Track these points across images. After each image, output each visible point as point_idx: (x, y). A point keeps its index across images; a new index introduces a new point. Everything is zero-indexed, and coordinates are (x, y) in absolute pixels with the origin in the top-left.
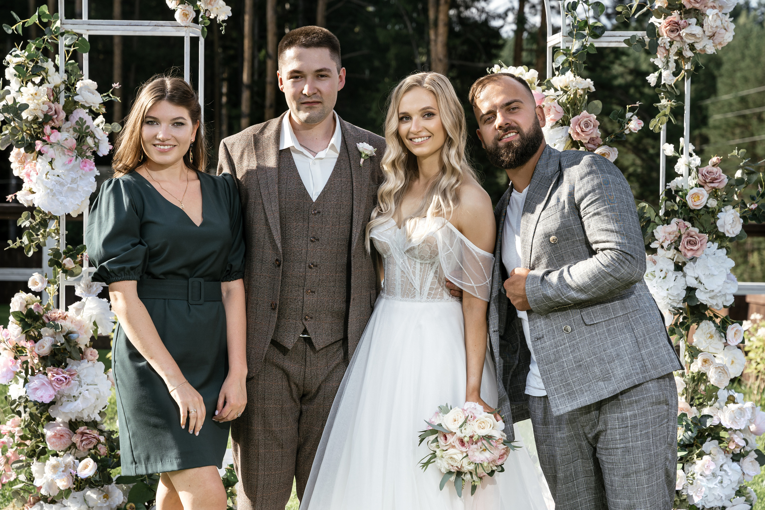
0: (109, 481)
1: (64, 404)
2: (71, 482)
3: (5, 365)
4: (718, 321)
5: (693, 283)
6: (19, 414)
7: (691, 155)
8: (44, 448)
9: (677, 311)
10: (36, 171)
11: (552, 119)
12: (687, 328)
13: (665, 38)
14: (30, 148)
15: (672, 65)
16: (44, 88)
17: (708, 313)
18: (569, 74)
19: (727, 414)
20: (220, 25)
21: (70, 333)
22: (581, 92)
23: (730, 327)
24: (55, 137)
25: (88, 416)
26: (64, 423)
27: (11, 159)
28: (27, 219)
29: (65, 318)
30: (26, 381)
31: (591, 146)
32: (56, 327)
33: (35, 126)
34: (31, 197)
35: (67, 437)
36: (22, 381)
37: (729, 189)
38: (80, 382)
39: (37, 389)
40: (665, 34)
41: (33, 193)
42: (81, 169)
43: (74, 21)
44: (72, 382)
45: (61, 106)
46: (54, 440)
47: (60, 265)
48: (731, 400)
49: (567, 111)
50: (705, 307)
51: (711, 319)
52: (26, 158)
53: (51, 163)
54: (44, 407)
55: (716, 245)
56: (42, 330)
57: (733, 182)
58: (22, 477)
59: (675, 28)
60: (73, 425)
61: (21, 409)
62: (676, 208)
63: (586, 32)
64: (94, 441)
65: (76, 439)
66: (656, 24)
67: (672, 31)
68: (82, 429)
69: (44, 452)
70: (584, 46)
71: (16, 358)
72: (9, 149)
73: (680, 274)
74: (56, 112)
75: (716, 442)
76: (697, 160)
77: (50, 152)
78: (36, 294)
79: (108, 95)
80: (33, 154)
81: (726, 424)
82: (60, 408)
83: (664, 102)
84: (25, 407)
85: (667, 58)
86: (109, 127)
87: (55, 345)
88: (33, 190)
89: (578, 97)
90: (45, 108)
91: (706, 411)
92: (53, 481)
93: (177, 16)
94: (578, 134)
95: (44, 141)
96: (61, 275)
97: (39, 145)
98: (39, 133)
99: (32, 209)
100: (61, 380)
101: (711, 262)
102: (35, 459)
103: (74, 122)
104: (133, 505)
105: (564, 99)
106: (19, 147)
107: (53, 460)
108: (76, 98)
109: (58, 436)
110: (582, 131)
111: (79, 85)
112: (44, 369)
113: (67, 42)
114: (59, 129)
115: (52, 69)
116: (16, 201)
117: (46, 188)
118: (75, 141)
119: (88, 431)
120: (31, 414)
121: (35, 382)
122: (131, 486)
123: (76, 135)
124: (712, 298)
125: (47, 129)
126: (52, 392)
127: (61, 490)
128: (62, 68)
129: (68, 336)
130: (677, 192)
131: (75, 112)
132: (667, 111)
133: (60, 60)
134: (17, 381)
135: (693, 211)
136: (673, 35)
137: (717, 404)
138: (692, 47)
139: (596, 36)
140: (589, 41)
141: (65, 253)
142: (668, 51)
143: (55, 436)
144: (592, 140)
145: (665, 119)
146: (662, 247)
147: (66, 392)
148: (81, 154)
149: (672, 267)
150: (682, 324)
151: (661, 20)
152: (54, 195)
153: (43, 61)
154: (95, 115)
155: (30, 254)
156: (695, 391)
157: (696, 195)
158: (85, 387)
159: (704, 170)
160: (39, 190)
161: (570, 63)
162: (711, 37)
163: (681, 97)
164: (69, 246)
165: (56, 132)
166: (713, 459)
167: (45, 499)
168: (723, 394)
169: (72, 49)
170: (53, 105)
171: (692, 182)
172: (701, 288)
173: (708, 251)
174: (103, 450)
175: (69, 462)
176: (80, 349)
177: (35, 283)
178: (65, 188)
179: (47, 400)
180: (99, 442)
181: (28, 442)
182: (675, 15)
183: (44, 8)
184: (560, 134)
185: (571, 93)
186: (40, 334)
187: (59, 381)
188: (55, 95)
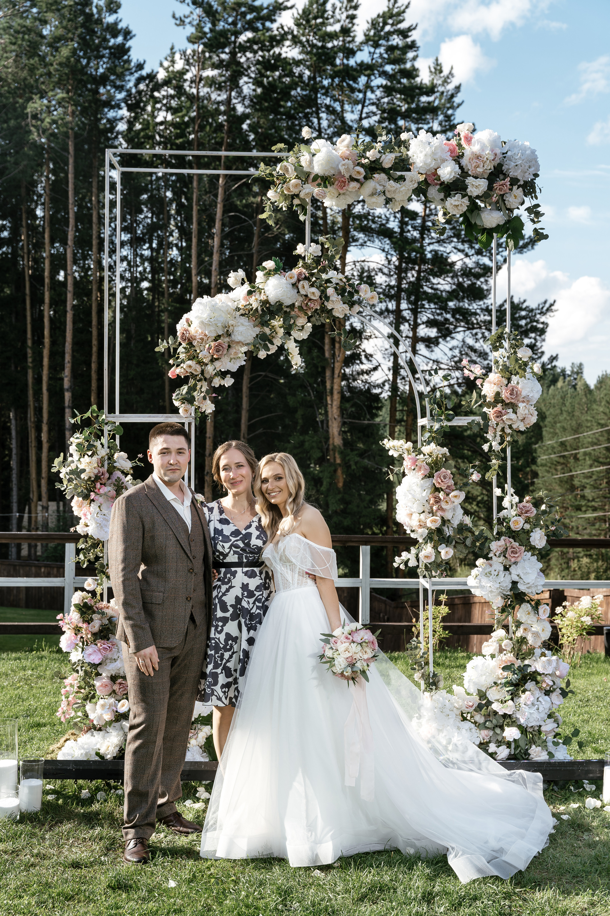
1: (108, 664)
2: (113, 716)
3: (70, 639)
4: (533, 603)
5: (516, 579)
6: (77, 671)
7: (512, 495)
8: (95, 694)
9: (505, 597)
10: (89, 512)
11: (422, 474)
12: (513, 608)
13: (493, 421)
14: (86, 497)
15: (498, 438)
16: (95, 458)
17: (526, 598)
18: (433, 445)
19: (540, 664)
20: (207, 416)
21: (111, 617)
22: (440, 456)
23: (540, 607)
24: (104, 490)
26: (107, 677)
27: (73, 504)
28: (83, 543)
29: (108, 608)
30: (83, 650)
31: (447, 491)
32: (103, 613)
33: (90, 483)
34: (86, 529)
35: (110, 686)
36: (80, 650)
37: (537, 518)
38: (118, 649)
39: (90, 654)
40: (493, 419)
41: (87, 526)
43: (112, 415)
44: (113, 649)
45: (105, 470)
46: (101, 688)
47: (104, 573)
48: (543, 655)
49: (432, 468)
50: (524, 594)
51: (528, 602)
52: (82, 503)
53: (100, 506)
54: (95, 666)
55: (530, 553)
56: (93, 616)
57: (540, 513)
58: (80, 714)
59: (499, 415)
60: (113, 679)
61: (79, 668)
62: (504, 530)
63: (443, 417)
65: (116, 687)
66: (488, 412)
67: (498, 417)
68: (120, 680)
69: (93, 697)
70: (442, 427)
71: (76, 634)
72: (73, 498)
73: (507, 573)
74: (103, 474)
75: (534, 683)
76: (516, 499)
77: (99, 499)
78: (88, 592)
79: (135, 462)
80: (88, 501)
81: (540, 670)
82: (105, 667)
83: (494, 461)
84: (82, 667)
85: (495, 433)
87: (101, 626)
88: (88, 524)
89: (439, 459)
90: (96, 471)
91: (527, 662)
92: (101, 715)
93: (180, 411)
94: (439, 483)
95: (96, 492)
96: (105, 579)
97: (93, 495)
98: (93, 487)
99: (86, 536)
101: (527, 564)
102: (88, 701)
103: (114, 480)
105: (430, 460)
106: (79, 496)
107: (101, 702)
108: (115, 464)
109: (103, 686)
110: (442, 481)
111: (116, 456)
112: (95, 641)
113: (109, 428)
114: (105, 484)
115: (99, 446)
116: (76, 531)
117: (97, 523)
118: (115, 492)
120: (86, 672)
121: (90, 649)
123: (116, 488)
124: (528, 588)
125: (98, 485)
126: (100, 656)
127: (106, 722)
128: (106, 445)
129: (110, 619)
130: (504, 519)
131: (114, 473)
132: (496, 467)
133: (104, 440)
134: (77, 650)
135: (514, 532)
136: (498, 419)
137: (534, 658)
138: (510, 427)
139: (449, 420)
140: (446, 423)
142: (495, 429)
143: (101, 686)
144: (448, 487)
145: (495, 473)
146: (496, 556)
147: (110, 656)
149: (502, 568)
150: (510, 605)
151: (490, 410)
152: (102, 527)
153: (94, 441)
154: (126, 475)
155: (85, 566)
156: (520, 650)
157: (516, 522)
159: (521, 505)
160: (92, 524)
161: (433, 438)
162: (522, 420)
163: (505, 459)
165: (103, 487)
166: (532, 694)
167: (94, 728)
168: (538, 652)
169: (111, 433)
170: (100, 469)
171: (514, 513)
172: (521, 581)
173: (525, 557)
175: (112, 703)
177: (89, 585)
179: (97, 662)
181: (82, 691)
182: (499, 407)
183: (95, 407)
184: (428, 483)
185: (434, 457)
186: (91, 618)
187: (105, 649)
188: (101, 462)
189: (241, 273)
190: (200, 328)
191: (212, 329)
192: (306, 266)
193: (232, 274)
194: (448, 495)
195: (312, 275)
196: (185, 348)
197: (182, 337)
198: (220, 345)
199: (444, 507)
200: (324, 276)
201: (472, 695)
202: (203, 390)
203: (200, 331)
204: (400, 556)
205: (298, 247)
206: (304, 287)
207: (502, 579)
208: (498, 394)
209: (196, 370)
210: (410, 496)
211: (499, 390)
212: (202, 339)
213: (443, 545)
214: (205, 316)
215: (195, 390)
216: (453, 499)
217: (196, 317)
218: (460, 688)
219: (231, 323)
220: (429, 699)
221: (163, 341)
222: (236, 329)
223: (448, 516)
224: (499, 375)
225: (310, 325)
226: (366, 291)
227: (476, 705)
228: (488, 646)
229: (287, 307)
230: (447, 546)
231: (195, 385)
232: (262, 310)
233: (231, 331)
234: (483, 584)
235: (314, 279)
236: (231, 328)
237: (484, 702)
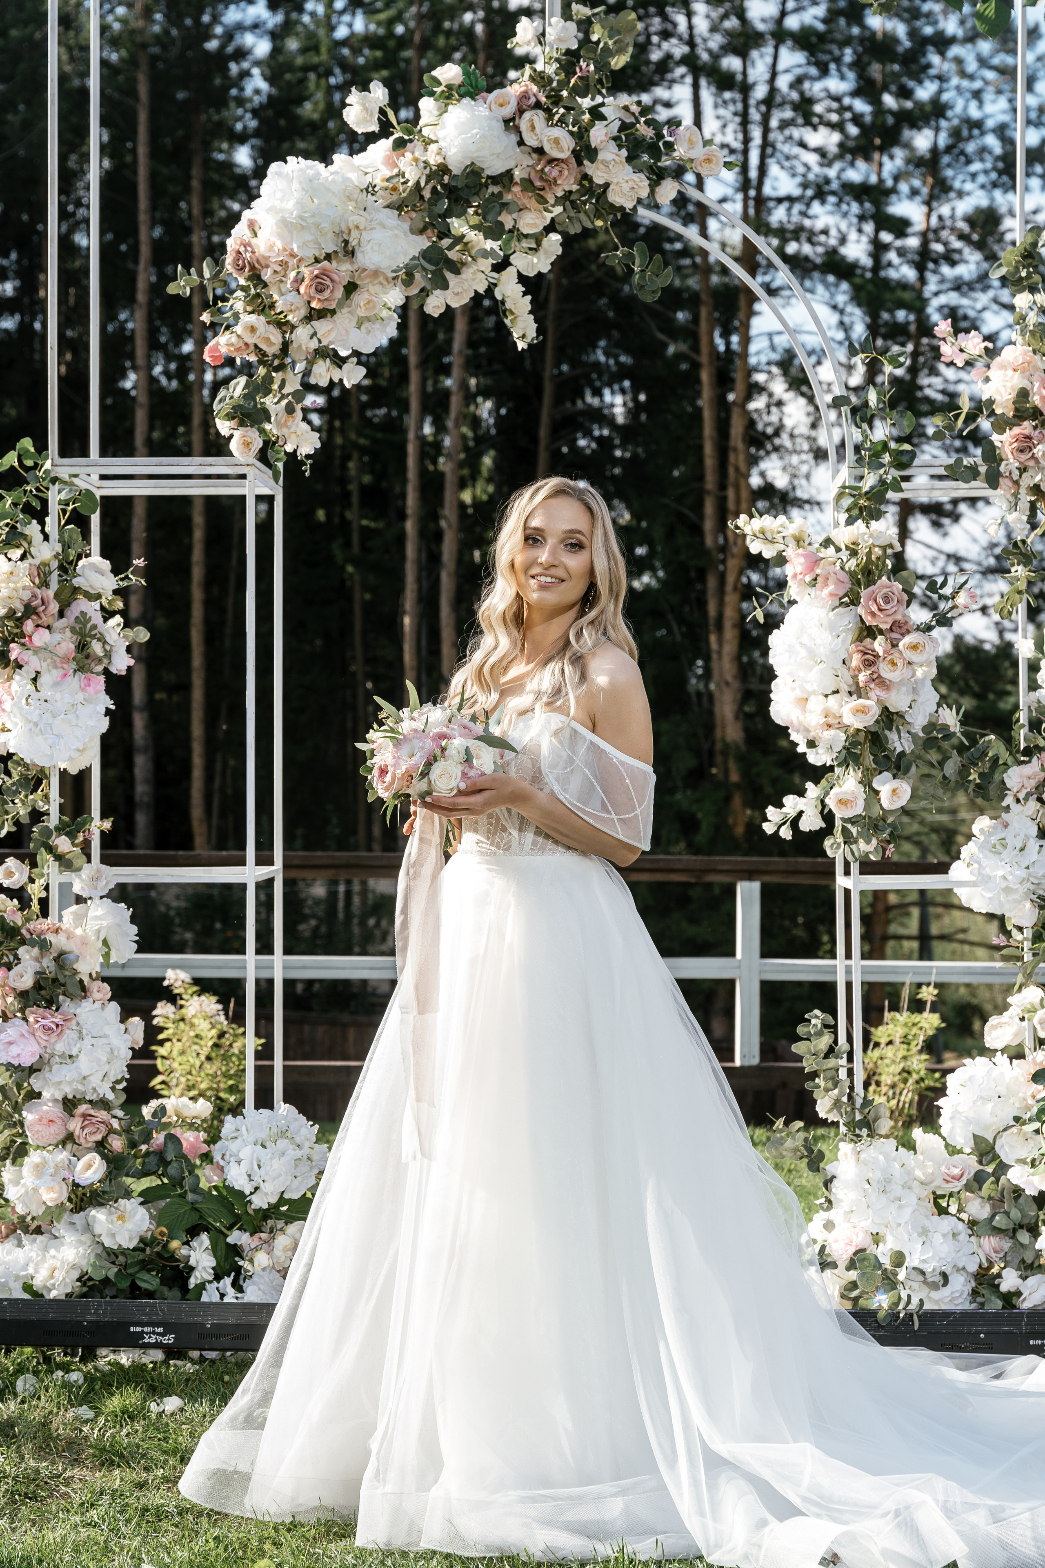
0: (128, 1194)
1: (55, 1067)
2: (65, 1195)
8: (25, 1144)
9: (1042, 903)
10: (10, 694)
11: (831, 595)
13: (1010, 463)
15: (1024, 506)
16: (25, 564)
18: (858, 525)
20: (302, 463)
21: (64, 953)
22: (878, 552)
24: (42, 639)
25: (94, 1089)
26: (55, 1101)
29: (57, 932)
31: (895, 635)
32: (44, 945)
33: (11, 624)
34: (3, 738)
35: (59, 1122)
38: (80, 1032)
39: (10, 1043)
40: (1010, 456)
41: (5, 730)
42: (83, 690)
43: (75, 461)
44: (67, 1031)
45: (50, 593)
46: (38, 1127)
47: (50, 848)
49: (855, 581)
53: (35, 680)
54: (22, 1073)
56: (22, 951)
59: (1026, 444)
60: (69, 1104)
63: (887, 458)
64: (103, 1128)
65: (75, 1125)
66: (997, 444)
67: (1022, 451)
68: (83, 1108)
69: (21, 1150)
70: (881, 482)
74: (43, 603)
77: (33, 662)
78: (11, 895)
79: (127, 577)
80: (7, 668)
82: (47, 1075)
85: (1016, 495)
86: (129, 632)
87: (40, 973)
88: (8, 725)
89: (874, 557)
90: (27, 596)
92: (36, 1190)
93: (233, 446)
94: (873, 614)
95: (23, 645)
96: (50, 862)
97: (15, 651)
98: (16, 635)
100: (50, 1029)
102: (8, 1162)
103: (72, 619)
104: (165, 1230)
105: (852, 564)
107: (34, 1158)
108: (76, 582)
109: (45, 1121)
110: (880, 610)
111: (83, 564)
112: (22, 1010)
113: (63, 496)
114: (48, 628)
115: (38, 537)
117: (28, 721)
118: (72, 646)
119: (92, 1112)
120: (3, 1090)
121: (11, 1032)
122: (162, 1203)
123: (75, 637)
125: (29, 626)
126: (35, 1048)
127: (48, 1207)
128: (55, 536)
129: (61, 959)
131: (74, 604)
132: (1021, 585)
133: (51, 523)
136: (1024, 457)
139: (900, 466)
140: (890, 474)
141: (57, 829)
142: (1016, 483)
143: (40, 1120)
144: (898, 626)
145: (1018, 598)
146: (1018, 801)
147: (58, 1048)
148: (81, 669)
149: (1034, 831)
151: (1006, 436)
152: (40, 732)
153: (23, 524)
154: (107, 614)
155: (3, 833)
158: (88, 1040)
160: (16, 724)
161: (861, 509)
164: (64, 818)
165: (42, 630)
167: (23, 1226)
169: (71, 507)
170: (38, 591)
174: (117, 1144)
175: (62, 1161)
176: (81, 981)
177: (10, 874)
178: (57, 721)
179: (27, 1061)
180: (111, 1131)
182: (1027, 427)
183: (27, 443)
184: (846, 619)
185: (863, 552)
186: (16, 957)
187: (47, 1029)
188: (42, 576)
189: (379, 93)
190: (280, 236)
191: (309, 237)
192: (540, 79)
193: (354, 97)
194: (894, 646)
195: (556, 100)
196: (244, 289)
197: (235, 263)
198: (324, 273)
199: (883, 675)
200: (586, 103)
201: (960, 1152)
202: (285, 391)
203: (279, 245)
204: (780, 805)
205: (519, 28)
206: (533, 128)
207: (1034, 857)
208: (1023, 394)
209: (267, 340)
210: (803, 653)
211: (1026, 384)
212: (283, 264)
213: (887, 775)
214: (290, 205)
215: (267, 392)
216: (909, 655)
217: (270, 210)
218: (930, 1136)
219: (353, 219)
220: (852, 1160)
221: (187, 268)
222: (366, 236)
223: (898, 702)
224: (1026, 348)
225: (555, 237)
226: (690, 142)
227: (969, 1175)
228: (999, 1025)
229: (495, 180)
230: (895, 777)
231: (268, 380)
232: (434, 190)
233: (353, 243)
234: (988, 871)
235: (562, 111)
236: (355, 234)
237: (990, 1169)
